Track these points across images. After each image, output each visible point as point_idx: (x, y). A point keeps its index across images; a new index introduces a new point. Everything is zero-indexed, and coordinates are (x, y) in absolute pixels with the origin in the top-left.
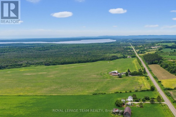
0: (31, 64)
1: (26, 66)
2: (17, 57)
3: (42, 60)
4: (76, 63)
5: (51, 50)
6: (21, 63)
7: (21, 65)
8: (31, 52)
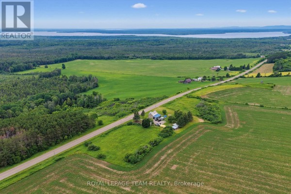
0: (138, 58)
1: (132, 59)
2: (125, 51)
3: (150, 54)
4: (186, 59)
5: (166, 45)
6: (129, 55)
7: (128, 57)
8: (141, 46)
